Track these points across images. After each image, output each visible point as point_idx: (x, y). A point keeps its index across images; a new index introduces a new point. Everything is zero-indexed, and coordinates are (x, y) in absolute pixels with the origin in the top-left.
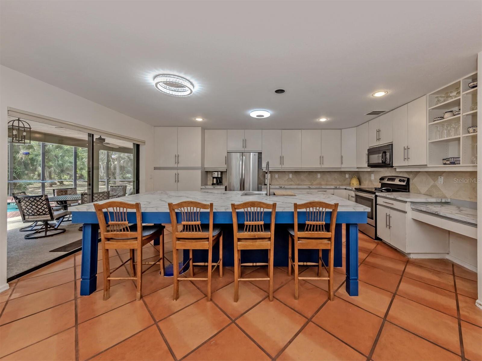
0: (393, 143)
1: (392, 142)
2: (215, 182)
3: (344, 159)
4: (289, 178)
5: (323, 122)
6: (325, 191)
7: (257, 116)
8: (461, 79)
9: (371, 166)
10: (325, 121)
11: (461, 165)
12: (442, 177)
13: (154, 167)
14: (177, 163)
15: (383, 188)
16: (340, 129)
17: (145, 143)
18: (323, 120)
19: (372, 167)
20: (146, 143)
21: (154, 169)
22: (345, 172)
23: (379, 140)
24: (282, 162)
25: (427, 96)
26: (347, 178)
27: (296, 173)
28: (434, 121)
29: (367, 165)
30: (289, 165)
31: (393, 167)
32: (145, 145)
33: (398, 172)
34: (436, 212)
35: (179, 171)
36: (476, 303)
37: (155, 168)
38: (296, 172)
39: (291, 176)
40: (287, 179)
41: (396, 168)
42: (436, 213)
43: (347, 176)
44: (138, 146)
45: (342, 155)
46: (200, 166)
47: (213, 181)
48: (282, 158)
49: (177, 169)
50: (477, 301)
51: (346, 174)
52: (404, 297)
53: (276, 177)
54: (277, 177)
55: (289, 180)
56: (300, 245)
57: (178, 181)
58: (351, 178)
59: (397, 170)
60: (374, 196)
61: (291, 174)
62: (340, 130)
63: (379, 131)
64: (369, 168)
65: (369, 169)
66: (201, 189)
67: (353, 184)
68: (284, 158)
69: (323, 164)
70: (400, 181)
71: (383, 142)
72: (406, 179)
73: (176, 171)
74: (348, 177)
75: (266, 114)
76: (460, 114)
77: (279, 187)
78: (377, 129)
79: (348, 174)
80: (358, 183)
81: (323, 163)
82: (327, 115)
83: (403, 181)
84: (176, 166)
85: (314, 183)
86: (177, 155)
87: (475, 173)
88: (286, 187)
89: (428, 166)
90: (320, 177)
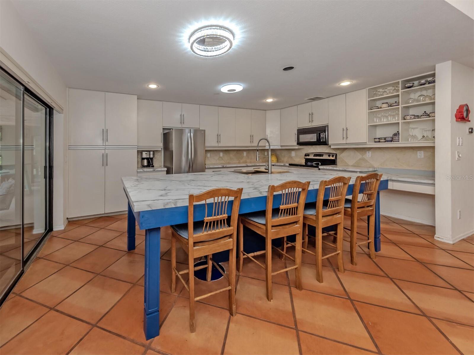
0: (329, 125)
2: (145, 164)
4: (220, 157)
5: (269, 102)
7: (228, 91)
8: (400, 81)
9: (300, 143)
10: (272, 102)
11: (400, 142)
12: (370, 152)
14: (104, 141)
15: (314, 163)
17: (63, 110)
18: (270, 100)
19: (300, 145)
21: (69, 149)
22: (264, 150)
23: (312, 122)
25: (366, 90)
27: (226, 151)
28: (372, 109)
29: (296, 144)
31: (328, 144)
33: (332, 148)
36: (435, 238)
39: (221, 154)
40: (218, 158)
41: (331, 146)
43: (266, 154)
45: (267, 134)
46: (137, 145)
49: (105, 148)
50: (436, 236)
51: (265, 152)
53: (208, 156)
55: (220, 159)
57: (107, 164)
62: (265, 111)
63: (311, 114)
64: (298, 145)
65: (297, 147)
70: (329, 156)
71: (317, 123)
72: (335, 155)
73: (103, 151)
76: (399, 105)
78: (309, 112)
80: (276, 160)
81: (252, 142)
82: (273, 96)
83: (332, 156)
84: (103, 144)
85: (241, 161)
86: (105, 130)
87: (433, 148)
89: (367, 143)
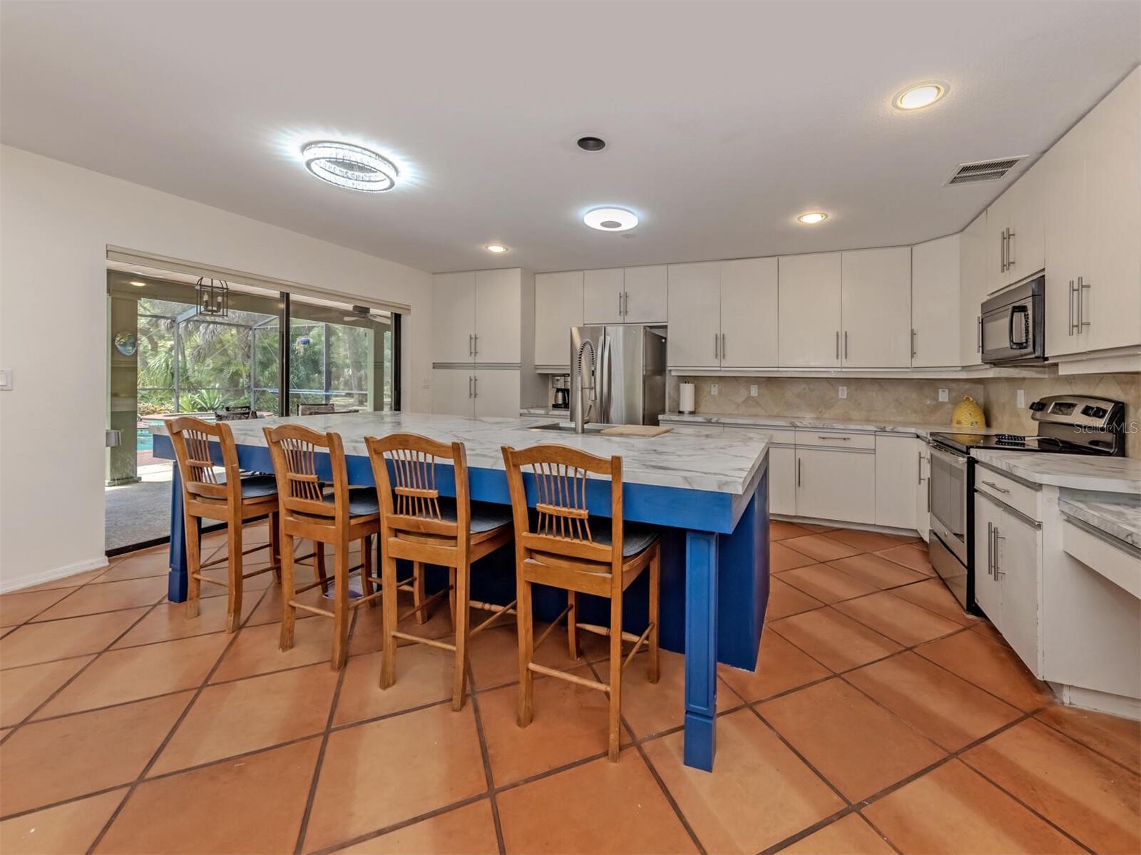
0: (1048, 273)
1: (1044, 270)
2: (560, 401)
3: (919, 340)
4: (749, 398)
5: (815, 224)
6: (845, 439)
7: (603, 224)
10: (823, 223)
13: (434, 363)
14: (473, 354)
16: (908, 245)
17: (409, 310)
18: (812, 218)
19: (997, 366)
20: (412, 310)
21: (434, 368)
22: (934, 384)
23: (1008, 269)
24: (720, 351)
26: (943, 404)
27: (771, 382)
30: (740, 360)
31: (1046, 359)
32: (410, 313)
34: (1127, 536)
35: (478, 373)
37: (436, 366)
38: (770, 380)
39: (754, 391)
40: (743, 399)
41: (1056, 365)
42: (1129, 540)
43: (943, 396)
44: (397, 318)
45: (913, 328)
46: (519, 362)
47: (556, 397)
48: (720, 341)
49: (474, 366)
51: (940, 390)
52: (879, 833)
53: (712, 393)
54: (716, 393)
55: (750, 402)
56: (529, 569)
57: (476, 395)
58: (955, 402)
59: (1064, 371)
60: (966, 459)
61: (756, 386)
62: (909, 248)
63: (1007, 237)
64: (991, 366)
65: (992, 373)
66: (521, 415)
67: (959, 422)
68: (726, 341)
69: (846, 358)
70: (1086, 411)
72: (1109, 407)
73: (471, 373)
74: (947, 400)
75: (628, 219)
77: (703, 421)
78: (1002, 230)
79: (947, 390)
80: (979, 419)
81: (846, 355)
82: (824, 202)
83: (1099, 413)
84: (471, 360)
86: (473, 337)
88: (723, 420)
90: (845, 397)
